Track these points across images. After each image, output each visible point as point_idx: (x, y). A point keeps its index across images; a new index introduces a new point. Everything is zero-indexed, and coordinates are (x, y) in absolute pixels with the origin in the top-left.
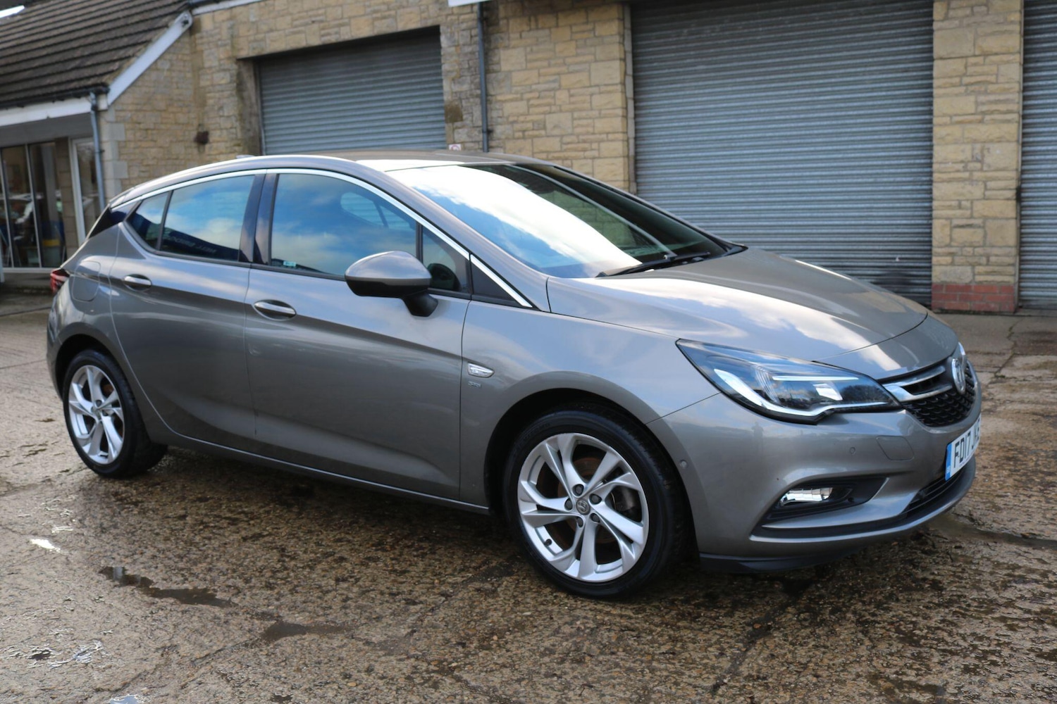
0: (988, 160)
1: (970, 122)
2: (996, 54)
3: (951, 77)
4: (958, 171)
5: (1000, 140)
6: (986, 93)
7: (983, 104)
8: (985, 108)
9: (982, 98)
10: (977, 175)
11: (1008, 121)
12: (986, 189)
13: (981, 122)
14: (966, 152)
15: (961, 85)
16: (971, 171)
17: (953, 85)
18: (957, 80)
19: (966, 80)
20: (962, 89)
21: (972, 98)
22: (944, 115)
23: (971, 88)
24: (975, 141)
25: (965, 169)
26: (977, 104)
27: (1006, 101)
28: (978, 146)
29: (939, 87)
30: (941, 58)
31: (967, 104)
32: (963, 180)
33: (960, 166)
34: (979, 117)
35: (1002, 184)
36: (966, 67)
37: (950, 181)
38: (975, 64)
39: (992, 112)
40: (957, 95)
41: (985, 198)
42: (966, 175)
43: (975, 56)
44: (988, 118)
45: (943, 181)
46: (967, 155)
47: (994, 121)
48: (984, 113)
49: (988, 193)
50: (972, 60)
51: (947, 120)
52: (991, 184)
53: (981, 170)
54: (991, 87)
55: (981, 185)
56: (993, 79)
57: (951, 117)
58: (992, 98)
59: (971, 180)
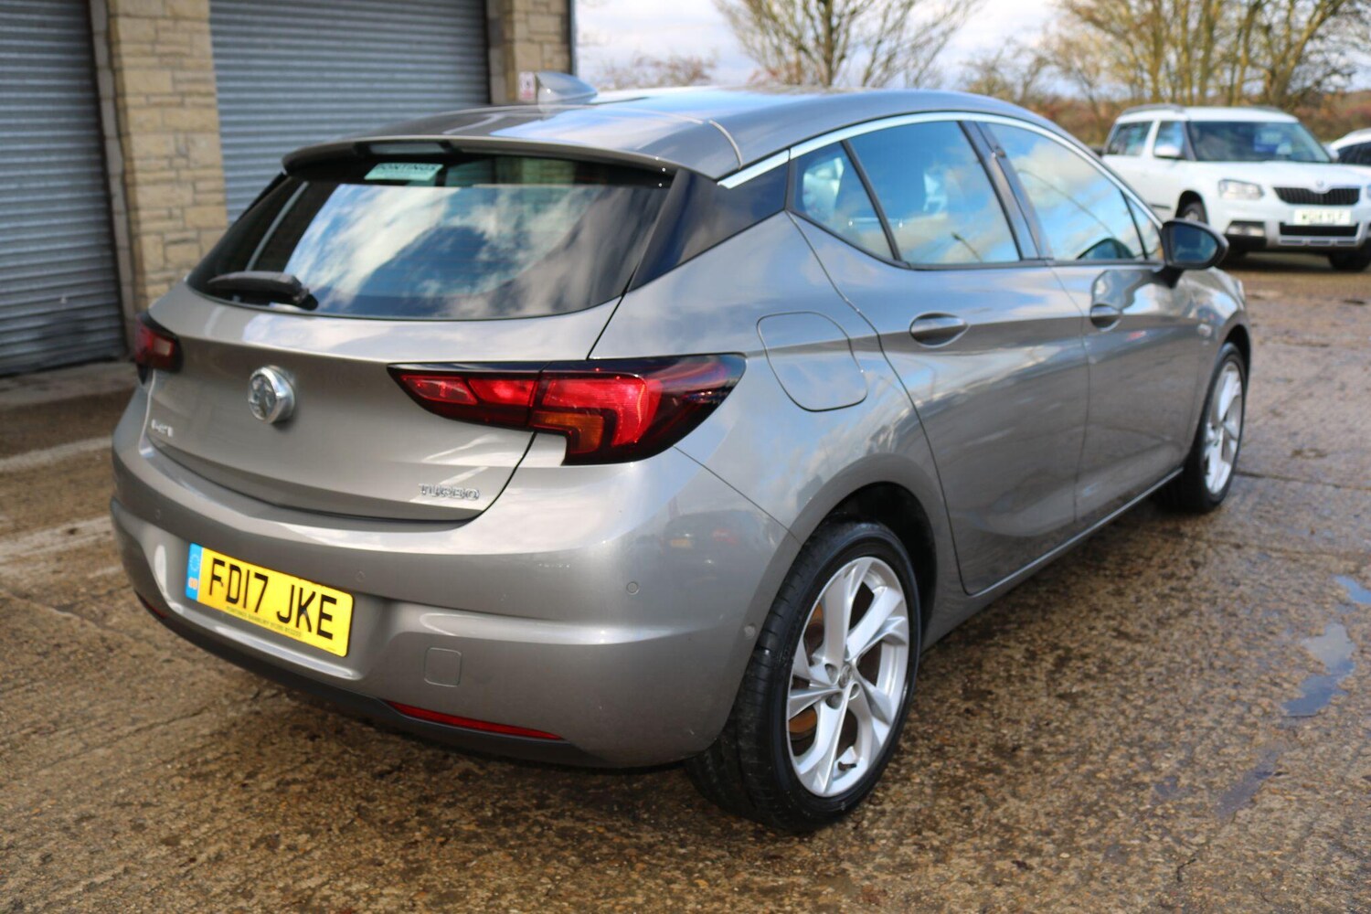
0: (194, 154)
1: (170, 105)
2: (186, 19)
3: (141, 42)
4: (163, 169)
5: (203, 130)
6: (182, 68)
7: (180, 82)
8: (184, 87)
9: (180, 75)
10: (185, 174)
11: (208, 106)
12: (196, 191)
13: (181, 105)
14: (166, 145)
15: (153, 54)
16: (178, 169)
17: (145, 54)
18: (147, 48)
19: (160, 49)
20: (153, 61)
21: (167, 74)
22: (139, 94)
23: (166, 60)
24: (176, 130)
25: (171, 167)
26: (175, 81)
27: (204, 81)
28: (181, 137)
29: (129, 55)
30: (128, 15)
31: (162, 81)
32: (169, 181)
33: (165, 163)
34: (178, 99)
35: (211, 185)
36: (157, 31)
37: (156, 182)
38: (166, 29)
39: (190, 94)
40: (150, 68)
41: (196, 204)
42: (172, 174)
43: (165, 17)
44: (188, 100)
45: (148, 183)
46: (170, 149)
47: (195, 105)
48: (183, 94)
49: (200, 197)
50: (162, 23)
51: (142, 100)
52: (201, 186)
53: (188, 168)
54: (187, 62)
55: (190, 187)
56: (185, 50)
57: (147, 96)
58: (190, 75)
59: (177, 181)
